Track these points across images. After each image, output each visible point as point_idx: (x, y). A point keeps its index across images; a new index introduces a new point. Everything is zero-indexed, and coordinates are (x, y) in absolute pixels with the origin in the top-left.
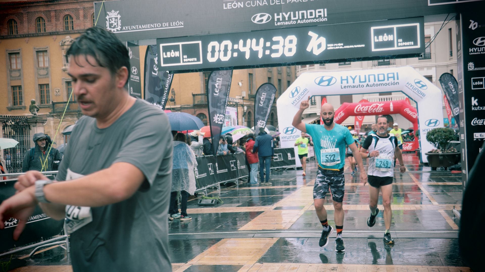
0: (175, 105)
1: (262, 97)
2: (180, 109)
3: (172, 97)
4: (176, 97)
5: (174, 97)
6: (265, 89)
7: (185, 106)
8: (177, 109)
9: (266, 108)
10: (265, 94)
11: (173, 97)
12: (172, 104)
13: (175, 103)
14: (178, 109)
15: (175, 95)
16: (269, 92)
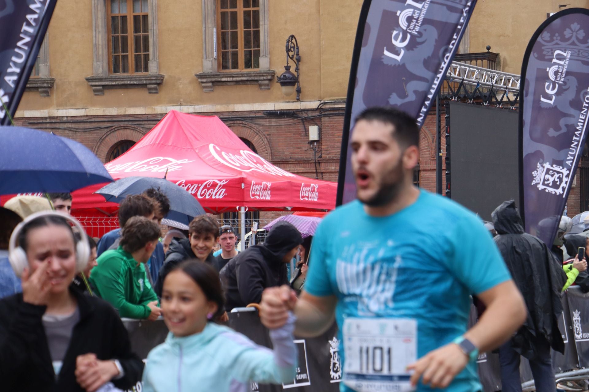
0: (298, 100)
1: (555, 68)
2: (317, 114)
3: (288, 68)
4: (303, 67)
5: (297, 69)
6: (567, 33)
7: (335, 102)
8: (305, 115)
9: (572, 111)
10: (567, 54)
11: (292, 70)
12: (288, 95)
13: (299, 91)
14: (310, 114)
15: (299, 60)
16: (582, 46)
